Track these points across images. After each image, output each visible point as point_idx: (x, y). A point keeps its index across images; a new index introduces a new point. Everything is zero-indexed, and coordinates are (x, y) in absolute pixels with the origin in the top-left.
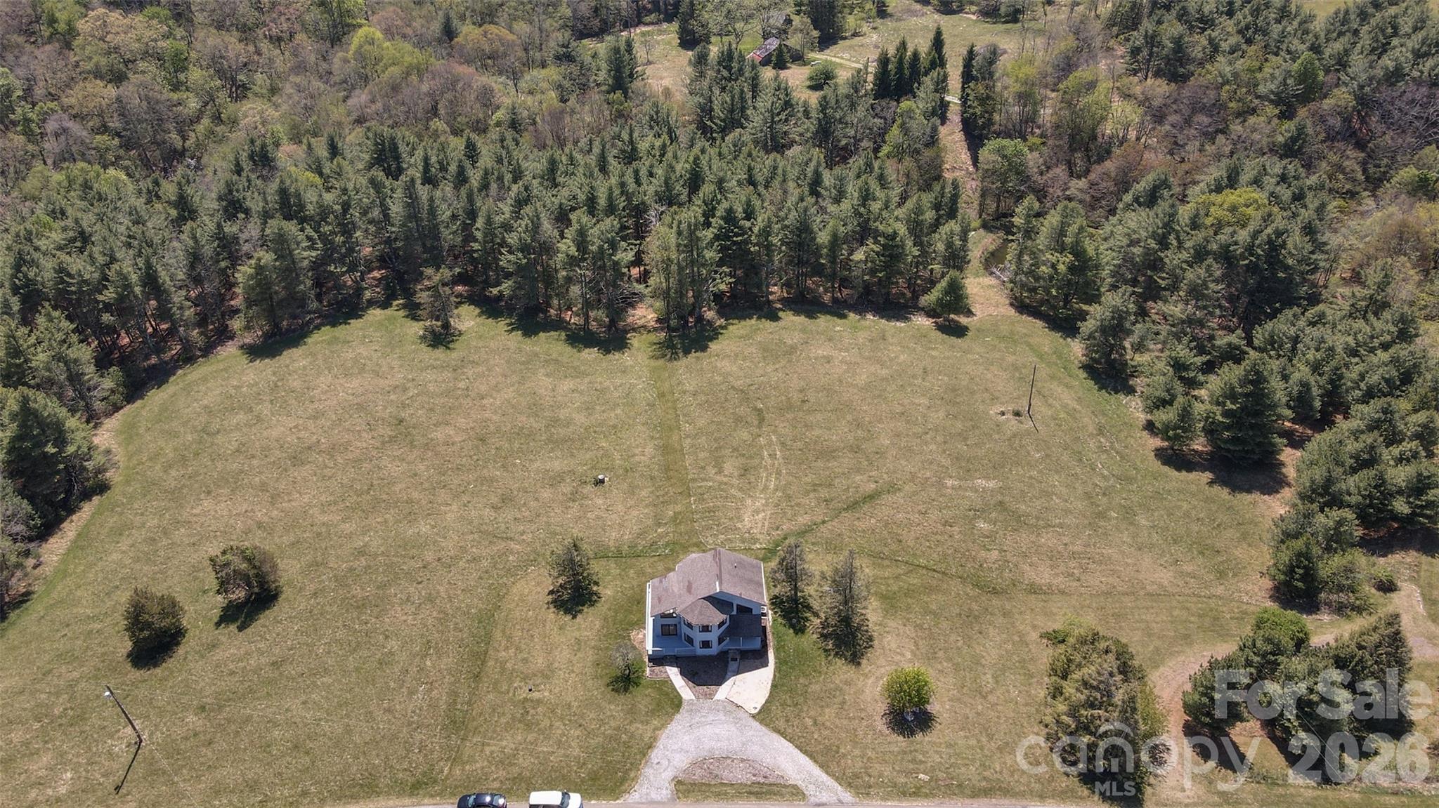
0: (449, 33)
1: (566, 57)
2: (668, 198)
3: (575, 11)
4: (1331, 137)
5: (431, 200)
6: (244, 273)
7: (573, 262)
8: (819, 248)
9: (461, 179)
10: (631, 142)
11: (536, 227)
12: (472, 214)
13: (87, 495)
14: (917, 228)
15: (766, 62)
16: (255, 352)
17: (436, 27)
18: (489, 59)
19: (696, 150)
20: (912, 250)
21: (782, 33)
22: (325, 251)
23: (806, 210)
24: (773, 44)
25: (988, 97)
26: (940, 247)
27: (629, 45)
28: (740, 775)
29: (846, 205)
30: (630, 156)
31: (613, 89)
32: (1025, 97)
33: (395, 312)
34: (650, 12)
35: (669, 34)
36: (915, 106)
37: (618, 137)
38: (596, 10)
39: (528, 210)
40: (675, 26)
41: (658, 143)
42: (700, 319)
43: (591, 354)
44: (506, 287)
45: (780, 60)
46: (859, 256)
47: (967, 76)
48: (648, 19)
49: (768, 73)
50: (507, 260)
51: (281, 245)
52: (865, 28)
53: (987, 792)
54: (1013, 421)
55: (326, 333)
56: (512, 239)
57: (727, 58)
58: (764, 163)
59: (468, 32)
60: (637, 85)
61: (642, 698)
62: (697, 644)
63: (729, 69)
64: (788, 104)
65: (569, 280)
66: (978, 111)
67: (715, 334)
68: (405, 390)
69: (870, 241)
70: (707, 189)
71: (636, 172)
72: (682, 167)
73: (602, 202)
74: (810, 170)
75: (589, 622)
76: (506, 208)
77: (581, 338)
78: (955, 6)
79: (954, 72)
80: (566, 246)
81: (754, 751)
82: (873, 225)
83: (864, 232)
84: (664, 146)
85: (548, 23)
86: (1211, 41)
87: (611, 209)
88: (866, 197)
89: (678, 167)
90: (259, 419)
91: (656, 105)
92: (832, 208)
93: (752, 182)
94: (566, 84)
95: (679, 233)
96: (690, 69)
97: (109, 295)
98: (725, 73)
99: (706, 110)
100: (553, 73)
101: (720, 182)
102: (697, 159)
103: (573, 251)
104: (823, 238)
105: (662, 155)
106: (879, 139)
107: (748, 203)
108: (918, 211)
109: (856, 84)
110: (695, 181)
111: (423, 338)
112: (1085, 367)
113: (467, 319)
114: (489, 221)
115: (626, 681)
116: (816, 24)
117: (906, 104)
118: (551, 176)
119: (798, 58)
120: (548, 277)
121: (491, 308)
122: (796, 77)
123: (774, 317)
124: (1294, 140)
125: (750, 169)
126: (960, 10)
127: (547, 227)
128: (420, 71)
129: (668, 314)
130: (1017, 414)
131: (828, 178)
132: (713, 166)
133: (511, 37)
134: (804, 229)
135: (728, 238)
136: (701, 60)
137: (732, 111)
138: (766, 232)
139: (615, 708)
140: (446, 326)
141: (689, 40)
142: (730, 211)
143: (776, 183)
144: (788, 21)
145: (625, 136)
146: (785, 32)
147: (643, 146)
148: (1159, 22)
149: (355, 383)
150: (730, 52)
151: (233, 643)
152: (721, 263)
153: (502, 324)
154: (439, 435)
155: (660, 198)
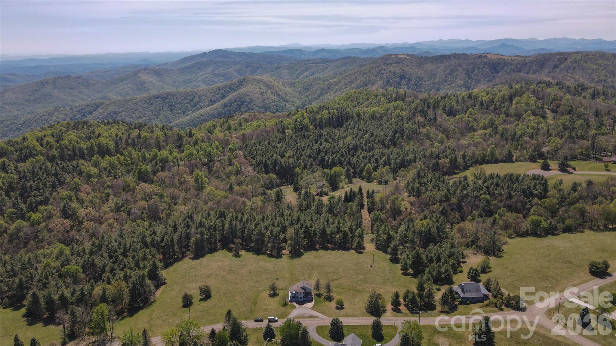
0: (231, 188)
1: (264, 194)
2: (291, 224)
3: (264, 182)
4: (453, 209)
5: (236, 224)
6: (193, 240)
7: (269, 237)
8: (328, 234)
9: (241, 220)
10: (282, 212)
11: (261, 230)
12: (244, 228)
13: (162, 285)
14: (351, 230)
15: (317, 195)
16: (193, 259)
17: (228, 186)
18: (242, 195)
19: (299, 213)
20: (350, 234)
21: (322, 187)
22: (210, 236)
23: (324, 225)
24: (319, 190)
25: (373, 202)
26: (357, 234)
27: (281, 190)
28: (307, 316)
29: (334, 225)
30: (282, 215)
31: (277, 201)
32: (381, 201)
33: (225, 252)
34: (285, 183)
35: (291, 188)
36: (354, 204)
37: (279, 211)
38: (270, 182)
39: (258, 226)
40: (292, 186)
41: (289, 213)
42: (300, 251)
43: (273, 259)
44: (253, 244)
45: (321, 194)
46: (338, 236)
47: (368, 197)
48: (285, 184)
49: (317, 198)
50: (254, 238)
51: (202, 233)
52: (345, 186)
53: (353, 316)
54: (370, 267)
55: (209, 255)
56: (255, 233)
57: (306, 193)
58: (315, 217)
59: (236, 188)
60: (283, 200)
61: (288, 307)
62: (299, 298)
63: (307, 196)
64: (322, 204)
65: (268, 242)
66: (370, 205)
67: (303, 254)
68: (231, 265)
69: (340, 233)
70: (301, 222)
71: (284, 219)
72: (295, 217)
73: (276, 224)
74: (326, 219)
75: (276, 299)
76: (253, 226)
77: (270, 256)
78: (371, 180)
79: (365, 195)
80: (268, 233)
81: (310, 313)
82: (341, 229)
83: (339, 231)
84: (290, 213)
85: (258, 186)
86: (426, 188)
87: (278, 226)
88: (339, 223)
89: (294, 217)
90: (198, 270)
91: (288, 204)
92: (331, 225)
93: (312, 220)
94: (265, 200)
95: (295, 230)
96: (297, 196)
97: (163, 244)
98: (306, 197)
99: (301, 206)
100: (261, 197)
101: (305, 221)
102: (299, 215)
103: (270, 235)
104: (329, 232)
105: (290, 215)
106: (345, 212)
107: (311, 224)
108: (351, 226)
109: (339, 199)
110: (298, 220)
111: (233, 256)
112: (390, 259)
113: (243, 252)
114: (249, 229)
115: (285, 305)
116: (331, 185)
117: (351, 203)
118: (263, 219)
119: (326, 194)
120: (263, 241)
121: (248, 250)
122: (325, 199)
123: (317, 250)
124: (443, 210)
125: (311, 217)
126: (372, 181)
127: (263, 230)
128: (226, 197)
129: (292, 250)
130: (371, 266)
131: (331, 220)
132: (302, 217)
133: (248, 189)
134: (324, 230)
135: (306, 232)
136: (300, 194)
137: (307, 206)
138: (315, 230)
139: (283, 309)
140: (238, 253)
141: (296, 190)
142: (307, 226)
143: (318, 221)
144: (324, 185)
145: (281, 211)
146: (323, 187)
147: (285, 213)
148: (414, 184)
149: (219, 264)
150: (307, 192)
151: (203, 304)
152: (304, 238)
153: (251, 253)
154: (241, 272)
155: (290, 224)
